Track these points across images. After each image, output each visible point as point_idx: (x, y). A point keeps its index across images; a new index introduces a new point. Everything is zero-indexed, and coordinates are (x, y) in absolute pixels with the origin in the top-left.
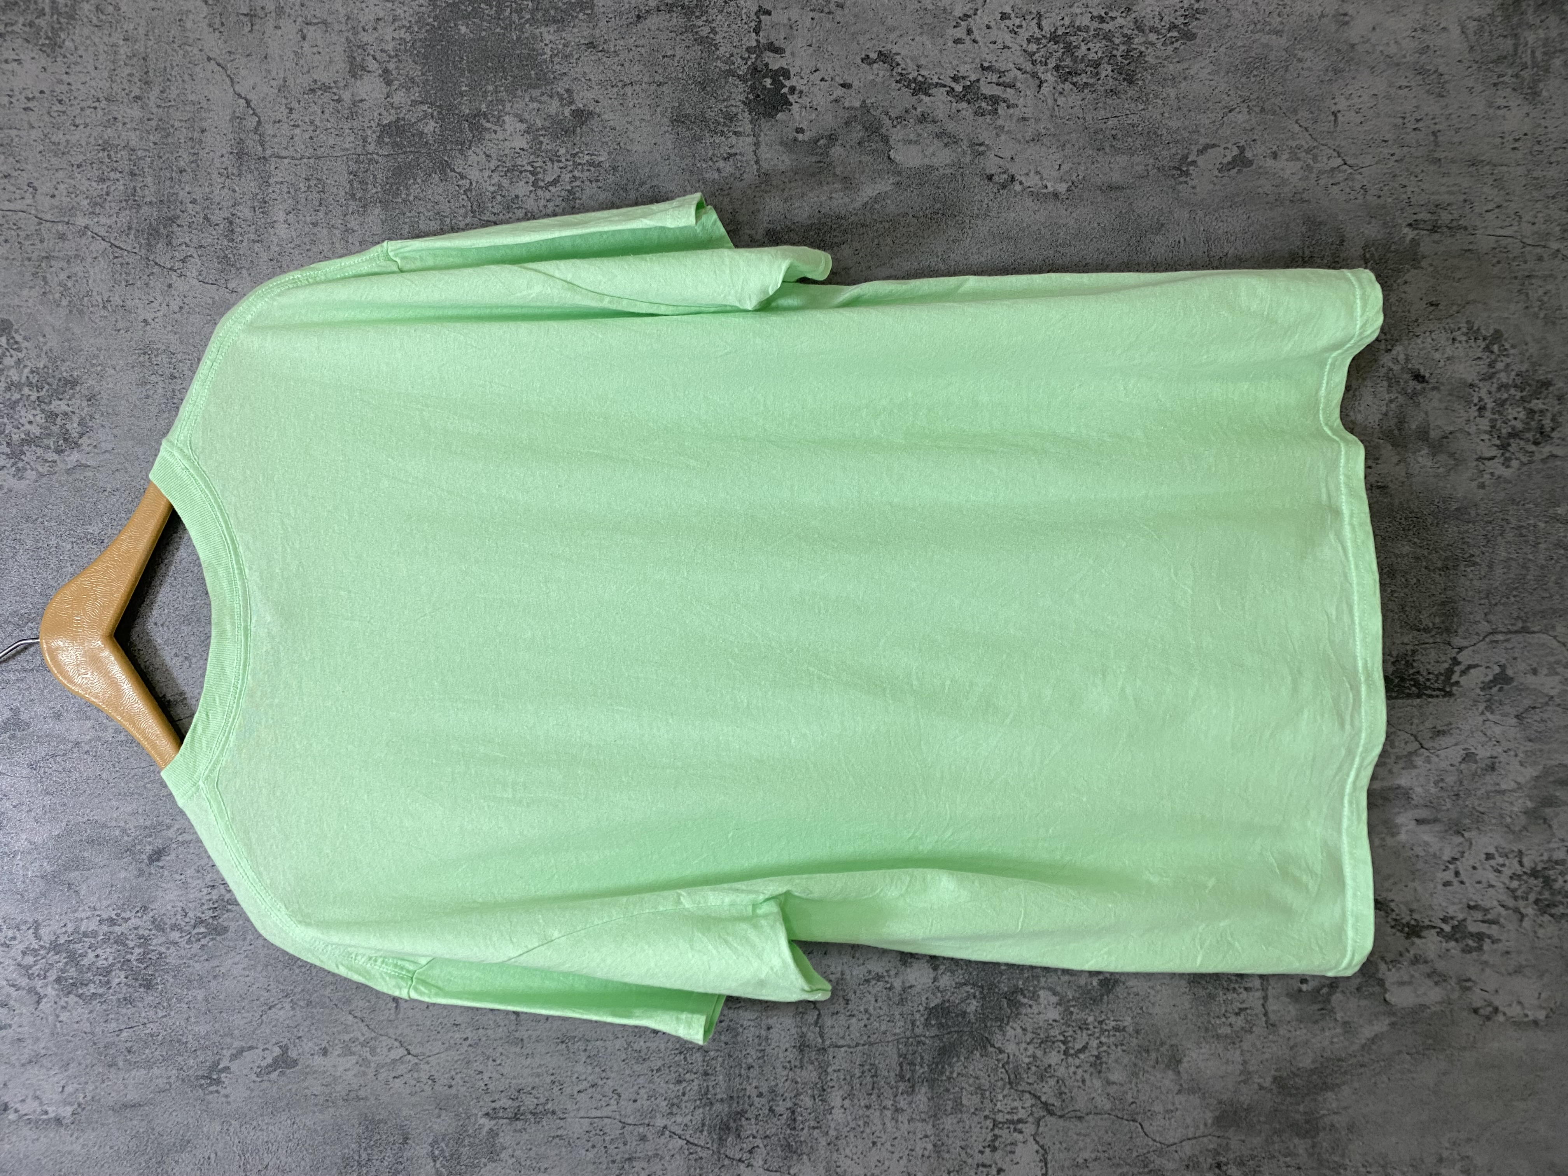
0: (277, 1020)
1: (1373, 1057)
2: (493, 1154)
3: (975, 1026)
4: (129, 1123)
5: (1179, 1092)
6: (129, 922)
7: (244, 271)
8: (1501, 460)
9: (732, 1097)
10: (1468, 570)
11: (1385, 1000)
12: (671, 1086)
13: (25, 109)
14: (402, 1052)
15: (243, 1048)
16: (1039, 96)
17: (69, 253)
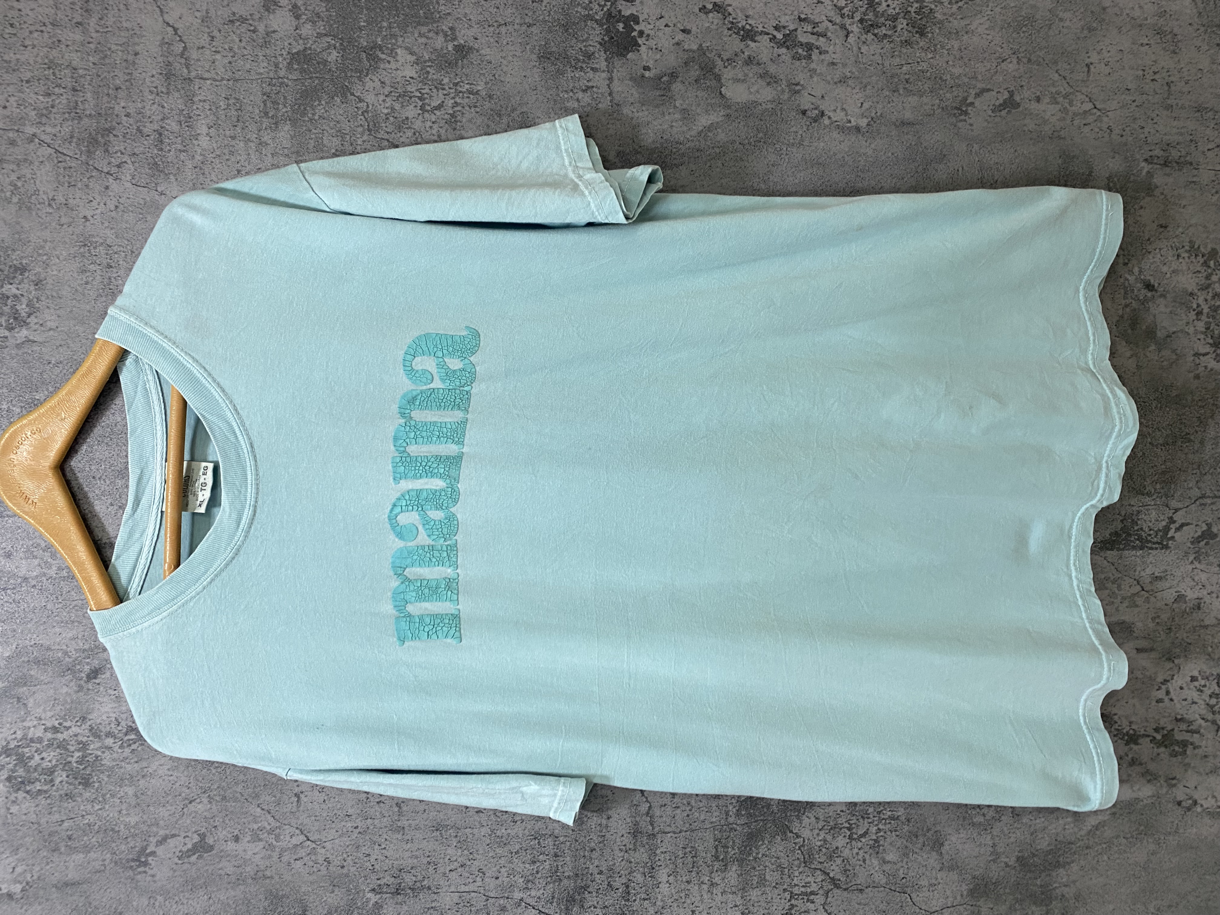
0: (196, 812)
3: (778, 816)
4: (71, 899)
5: (941, 869)
6: (70, 731)
7: (171, 177)
8: (1214, 356)
9: (577, 875)
10: (1184, 445)
12: (527, 866)
14: (302, 838)
15: (167, 835)
16: (846, 44)
17: (19, 157)
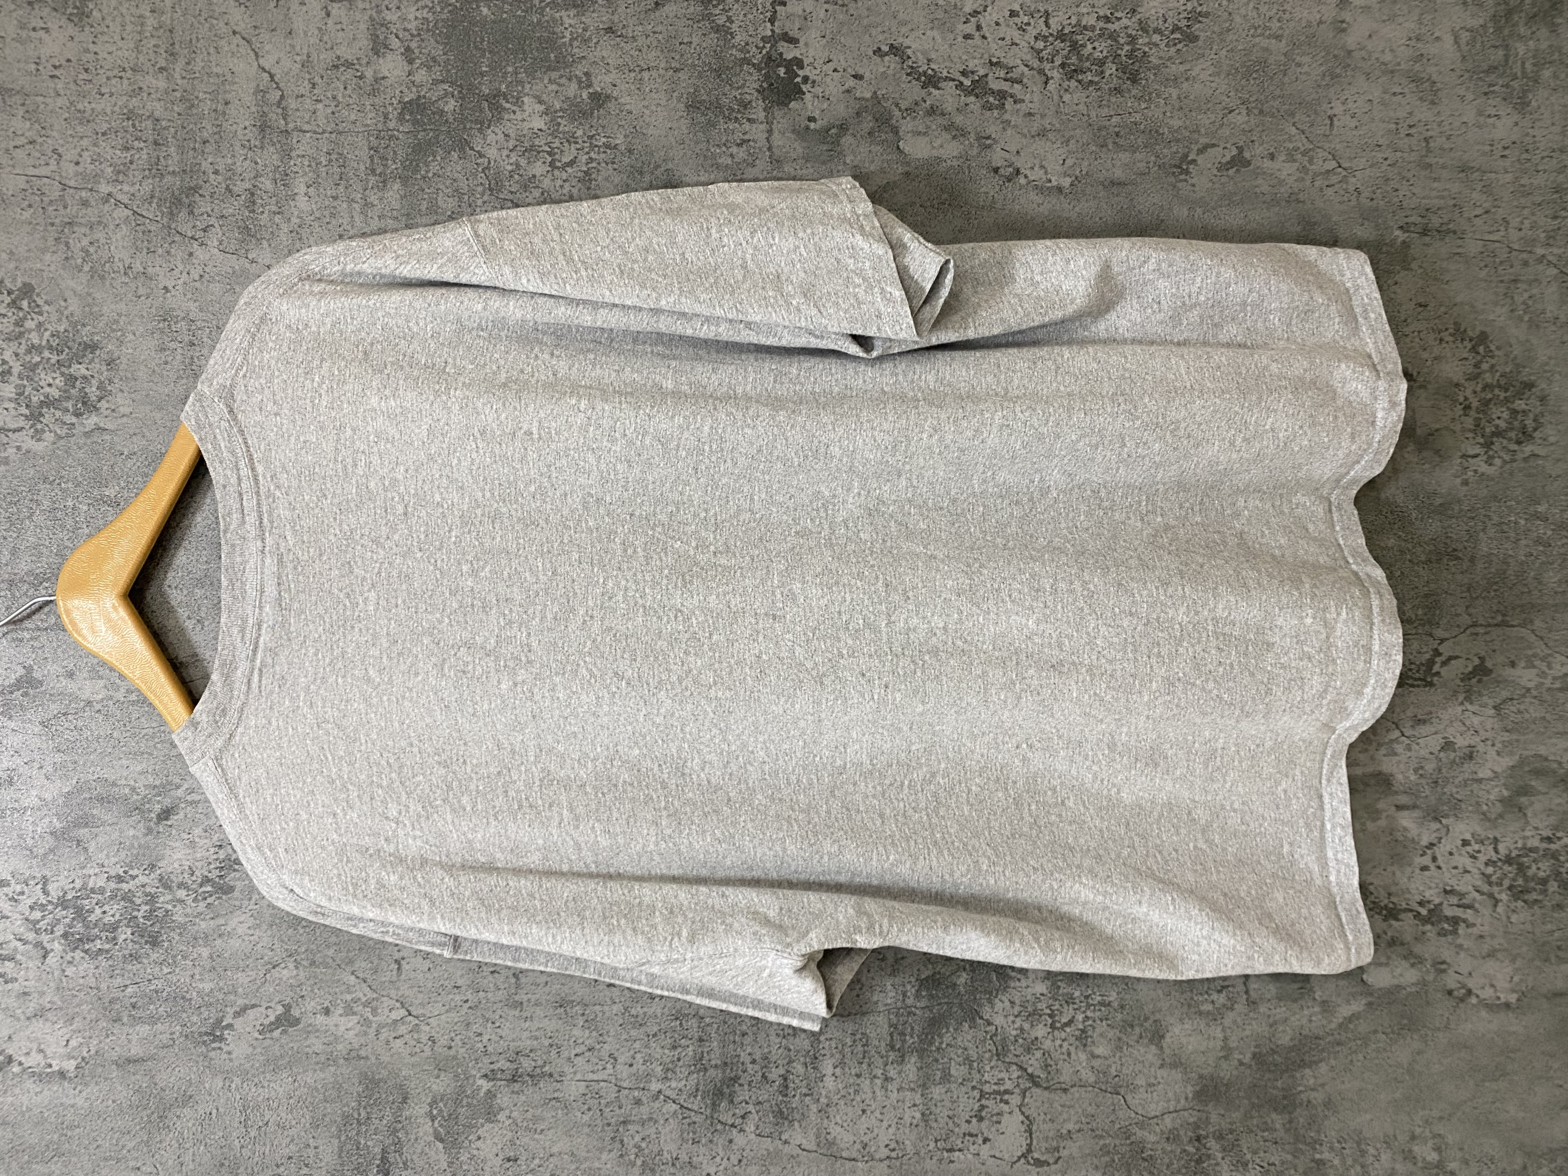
0: (281, 979)
1: (1350, 1035)
2: (491, 1115)
3: (965, 998)
4: (133, 1078)
5: (1162, 1066)
6: (137, 880)
7: (265, 242)
8: (1485, 457)
9: (726, 1064)
10: (1451, 564)
11: (1362, 980)
12: (666, 1051)
13: (51, 77)
14: (403, 1012)
15: (246, 1005)
16: (1045, 92)
17: (93, 219)
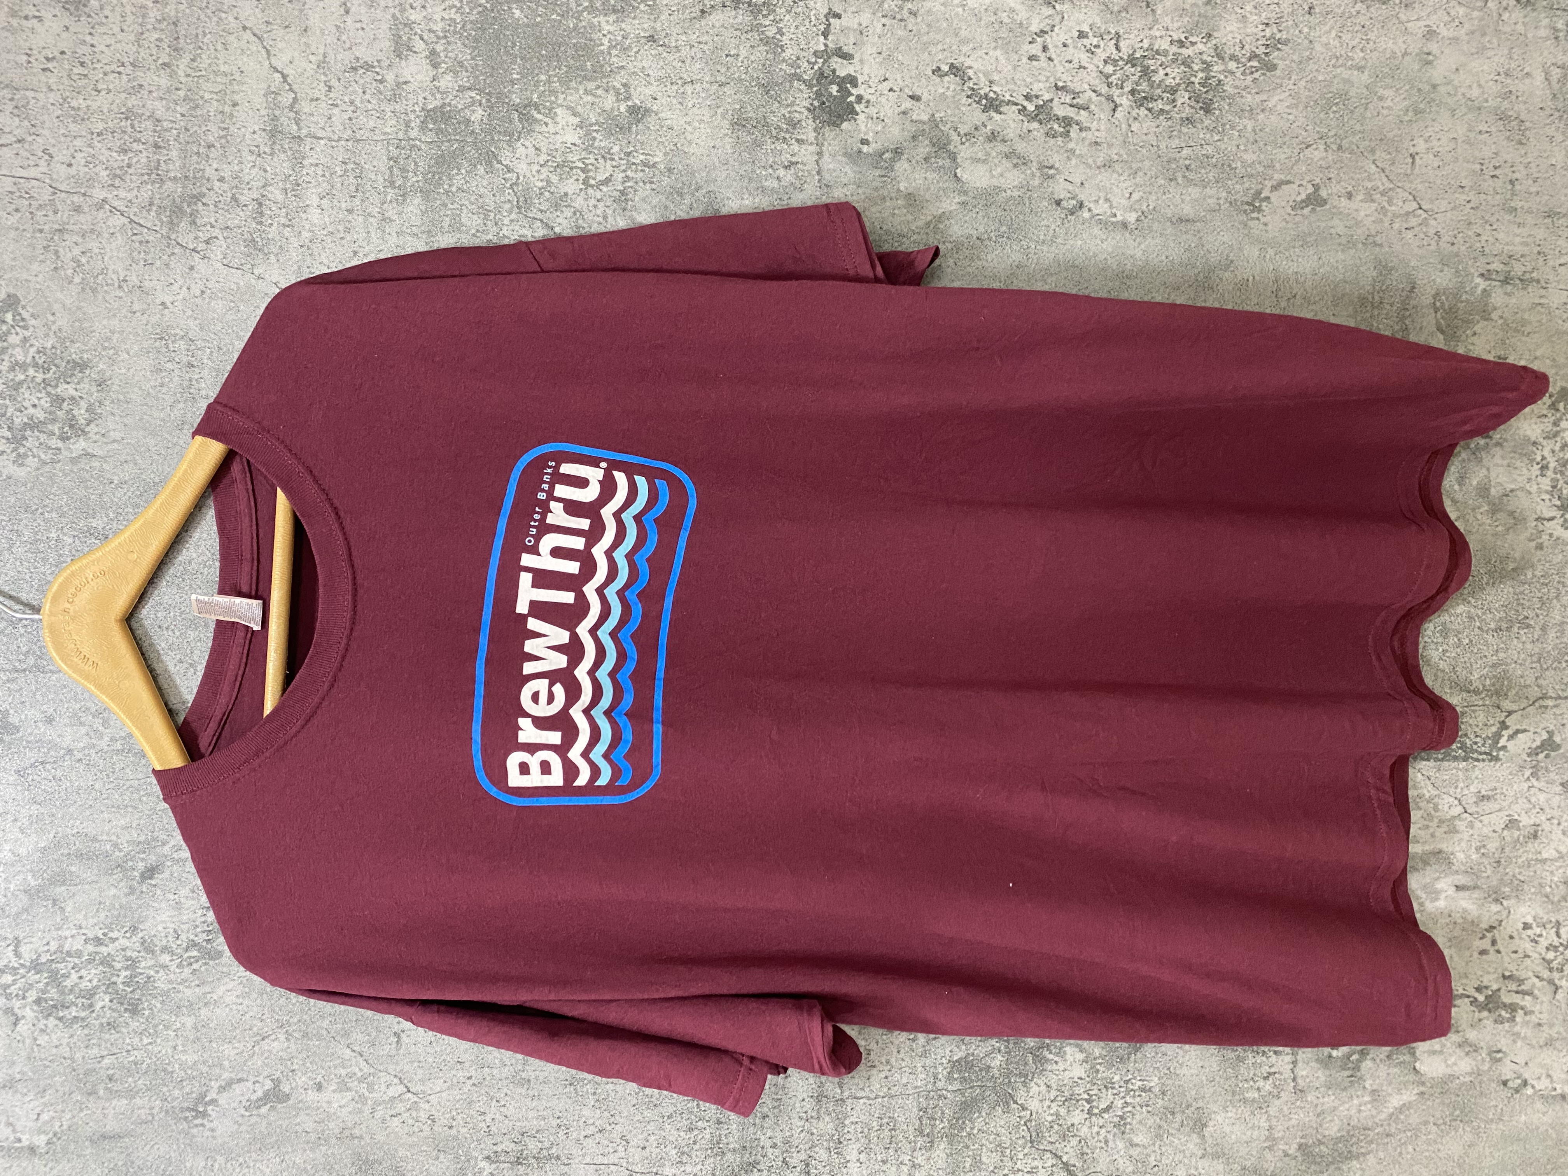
0: (270, 1052)
1: (1400, 1126)
3: (999, 1081)
4: (108, 1156)
5: (1203, 1156)
6: (117, 943)
7: (272, 257)
8: (1560, 520)
9: (745, 1147)
10: (1522, 632)
11: (1415, 1069)
13: (44, 70)
14: (401, 1089)
15: (232, 1079)
16: (1113, 120)
17: (84, 227)
